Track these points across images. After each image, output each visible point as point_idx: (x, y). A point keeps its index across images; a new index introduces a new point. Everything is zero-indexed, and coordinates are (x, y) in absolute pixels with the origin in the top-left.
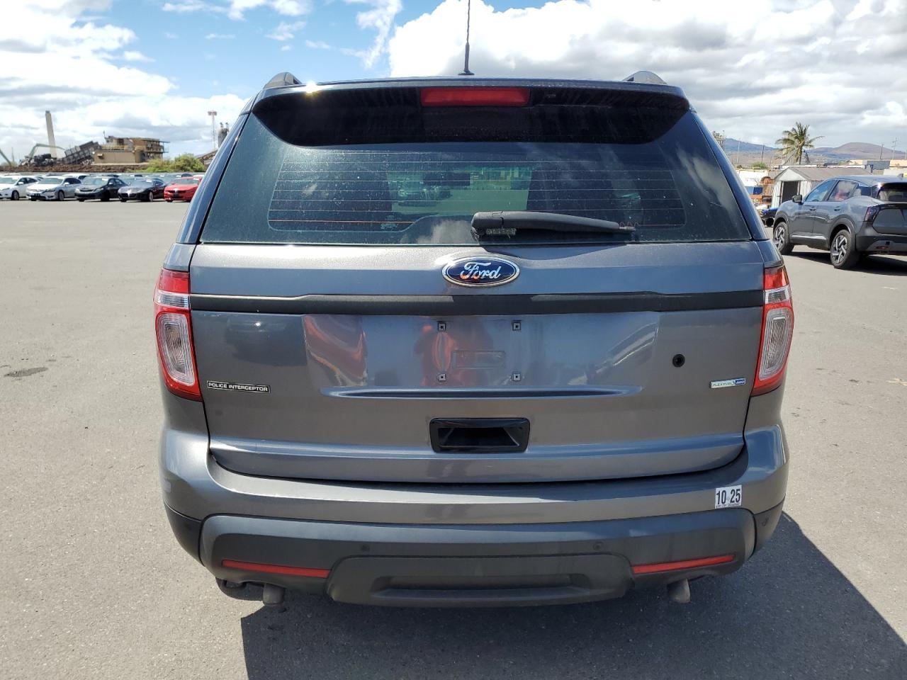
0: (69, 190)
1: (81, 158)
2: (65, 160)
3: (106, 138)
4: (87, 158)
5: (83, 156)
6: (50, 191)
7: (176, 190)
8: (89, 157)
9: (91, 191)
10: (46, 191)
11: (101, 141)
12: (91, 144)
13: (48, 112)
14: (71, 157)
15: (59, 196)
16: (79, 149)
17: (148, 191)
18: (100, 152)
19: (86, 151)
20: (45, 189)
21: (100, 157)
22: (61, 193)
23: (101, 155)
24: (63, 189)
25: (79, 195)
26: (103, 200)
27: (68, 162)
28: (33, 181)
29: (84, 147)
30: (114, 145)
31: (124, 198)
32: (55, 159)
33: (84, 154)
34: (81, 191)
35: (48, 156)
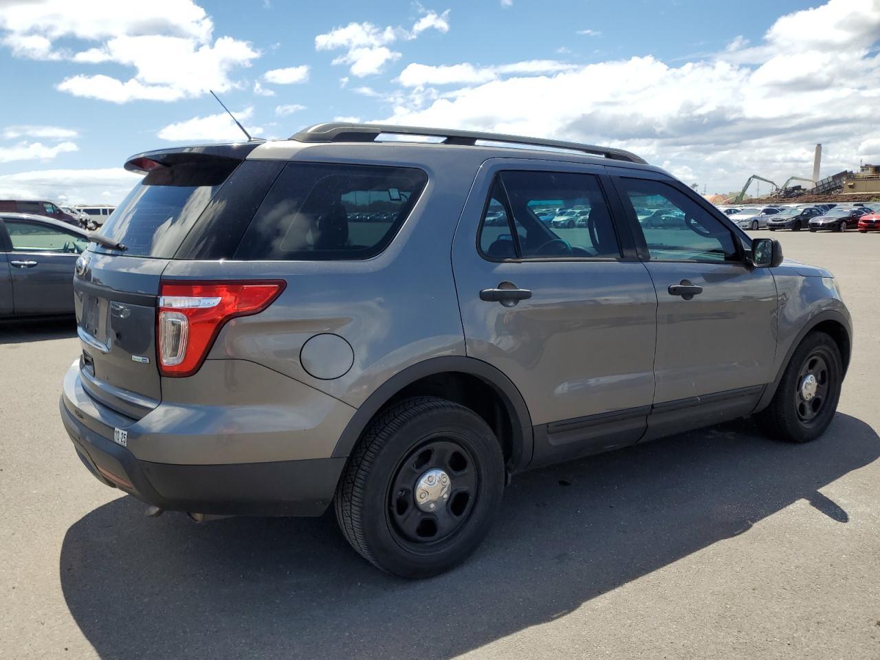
0: (764, 219)
1: (830, 189)
2: (815, 190)
3: (861, 167)
4: (837, 188)
5: (834, 186)
6: (746, 221)
7: (874, 219)
8: (840, 187)
9: (782, 220)
10: (742, 221)
11: (856, 170)
12: (845, 173)
13: (819, 145)
14: (821, 188)
15: (753, 226)
16: (830, 180)
17: (840, 221)
18: (850, 181)
19: (837, 182)
20: (741, 219)
21: (851, 187)
22: (755, 222)
23: (852, 184)
24: (758, 219)
25: (770, 225)
26: (795, 230)
27: (817, 193)
28: (736, 211)
29: (835, 177)
30: (869, 173)
31: (815, 228)
32: (805, 190)
33: (835, 184)
34: (773, 221)
35: (798, 188)
